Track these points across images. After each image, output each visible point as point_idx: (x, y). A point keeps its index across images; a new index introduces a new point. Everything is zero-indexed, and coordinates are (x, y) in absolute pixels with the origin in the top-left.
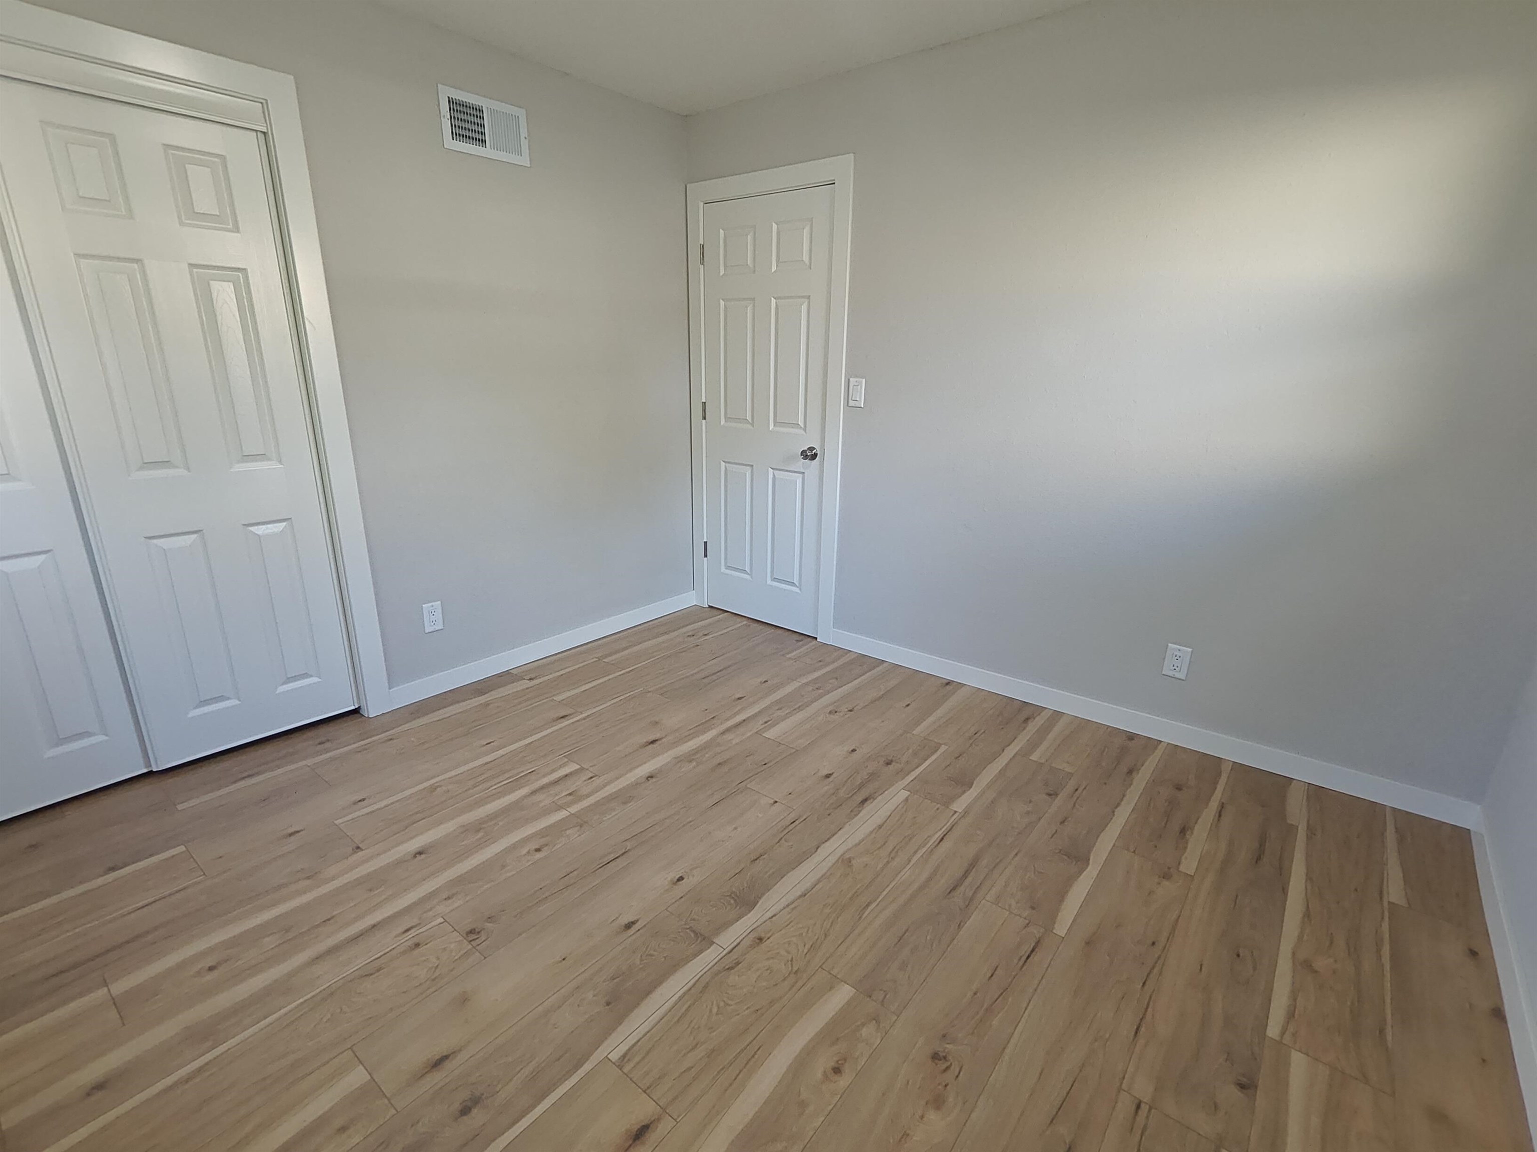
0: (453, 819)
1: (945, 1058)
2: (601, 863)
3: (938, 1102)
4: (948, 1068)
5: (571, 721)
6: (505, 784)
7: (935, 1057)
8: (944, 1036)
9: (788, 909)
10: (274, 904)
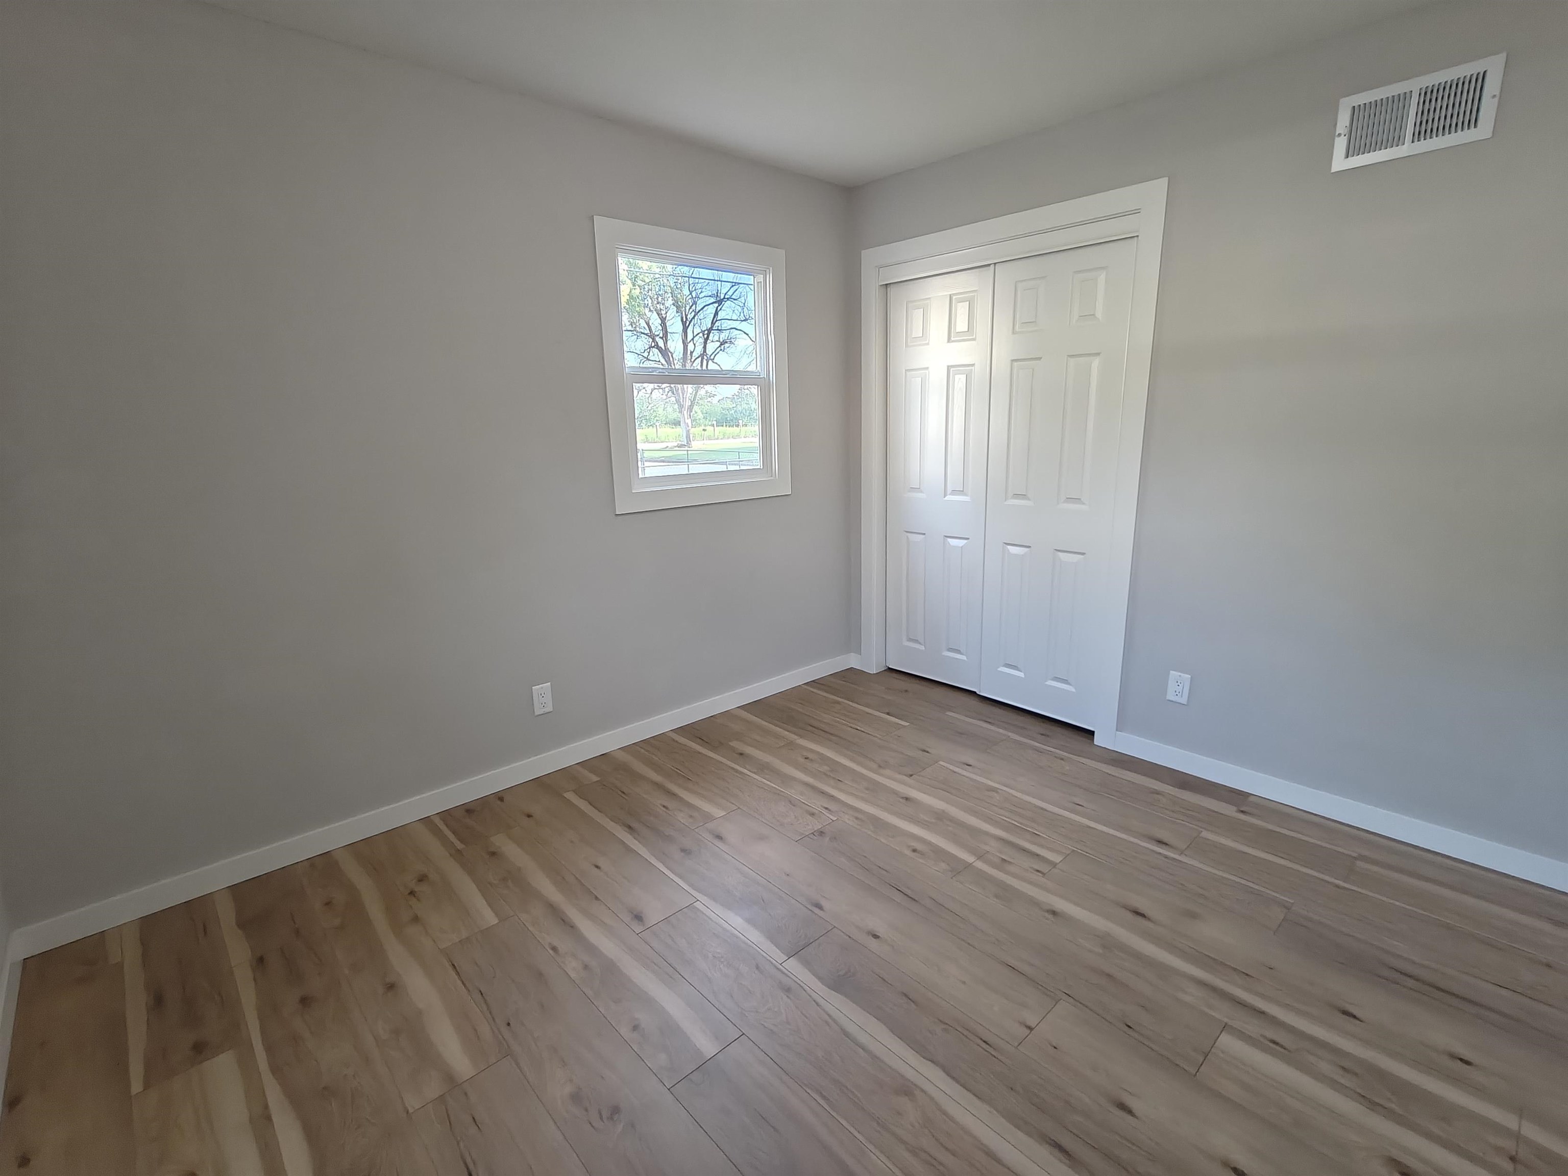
0: (947, 803)
1: (612, 1119)
2: (899, 887)
3: (576, 1098)
4: (601, 1118)
5: (1161, 851)
6: (1003, 819)
7: (616, 1110)
8: (633, 1126)
9: (827, 1018)
10: (859, 764)
